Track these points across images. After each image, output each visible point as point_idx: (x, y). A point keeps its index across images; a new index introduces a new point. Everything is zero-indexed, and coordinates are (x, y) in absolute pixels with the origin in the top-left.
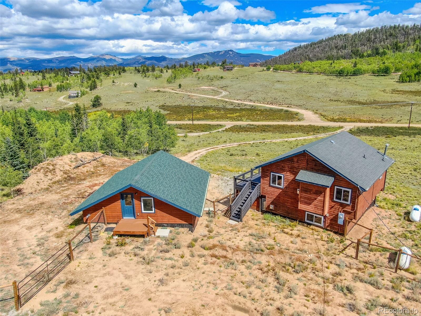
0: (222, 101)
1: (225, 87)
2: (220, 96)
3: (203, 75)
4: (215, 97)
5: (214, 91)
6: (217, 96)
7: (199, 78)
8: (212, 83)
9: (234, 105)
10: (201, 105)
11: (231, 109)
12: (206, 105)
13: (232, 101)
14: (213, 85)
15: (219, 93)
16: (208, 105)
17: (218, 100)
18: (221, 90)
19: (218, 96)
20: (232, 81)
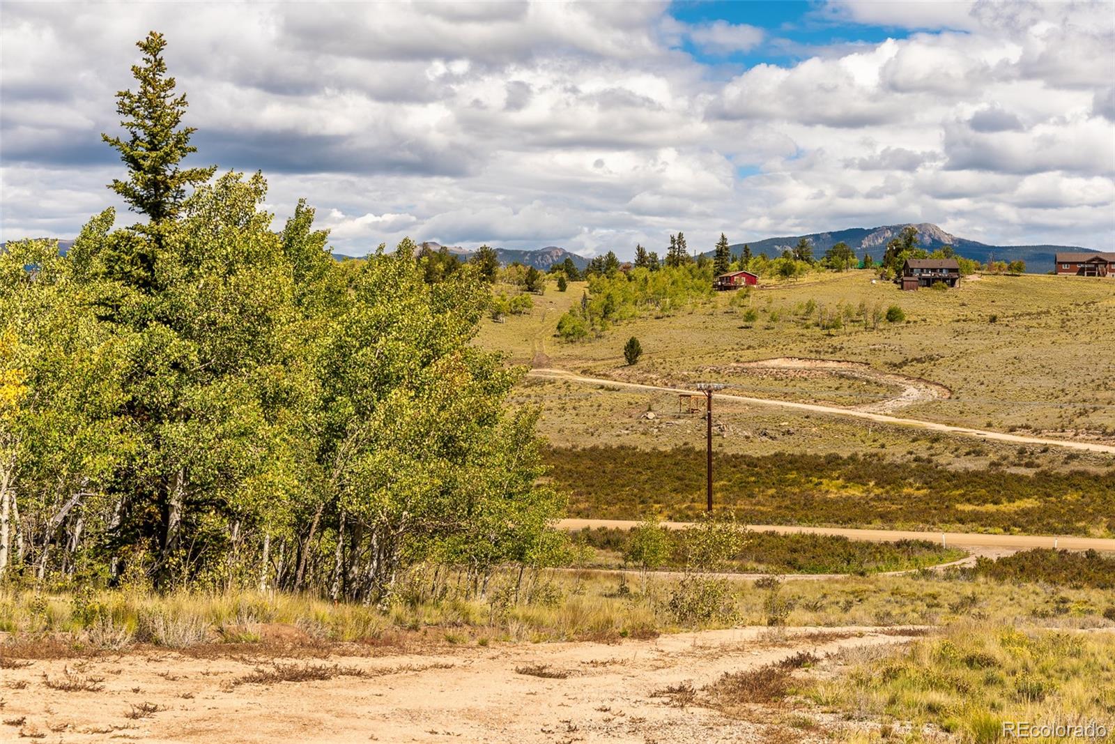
0: (900, 430)
1: (919, 361)
2: (890, 404)
3: (776, 306)
4: (860, 413)
5: (846, 383)
6: (868, 408)
7: (750, 317)
8: (835, 341)
9: (993, 457)
10: (761, 449)
11: (976, 474)
12: (797, 452)
13: (973, 433)
14: (835, 350)
15: (882, 392)
16: (810, 452)
17: (881, 428)
18: (890, 379)
19: (875, 408)
20: (958, 333)
